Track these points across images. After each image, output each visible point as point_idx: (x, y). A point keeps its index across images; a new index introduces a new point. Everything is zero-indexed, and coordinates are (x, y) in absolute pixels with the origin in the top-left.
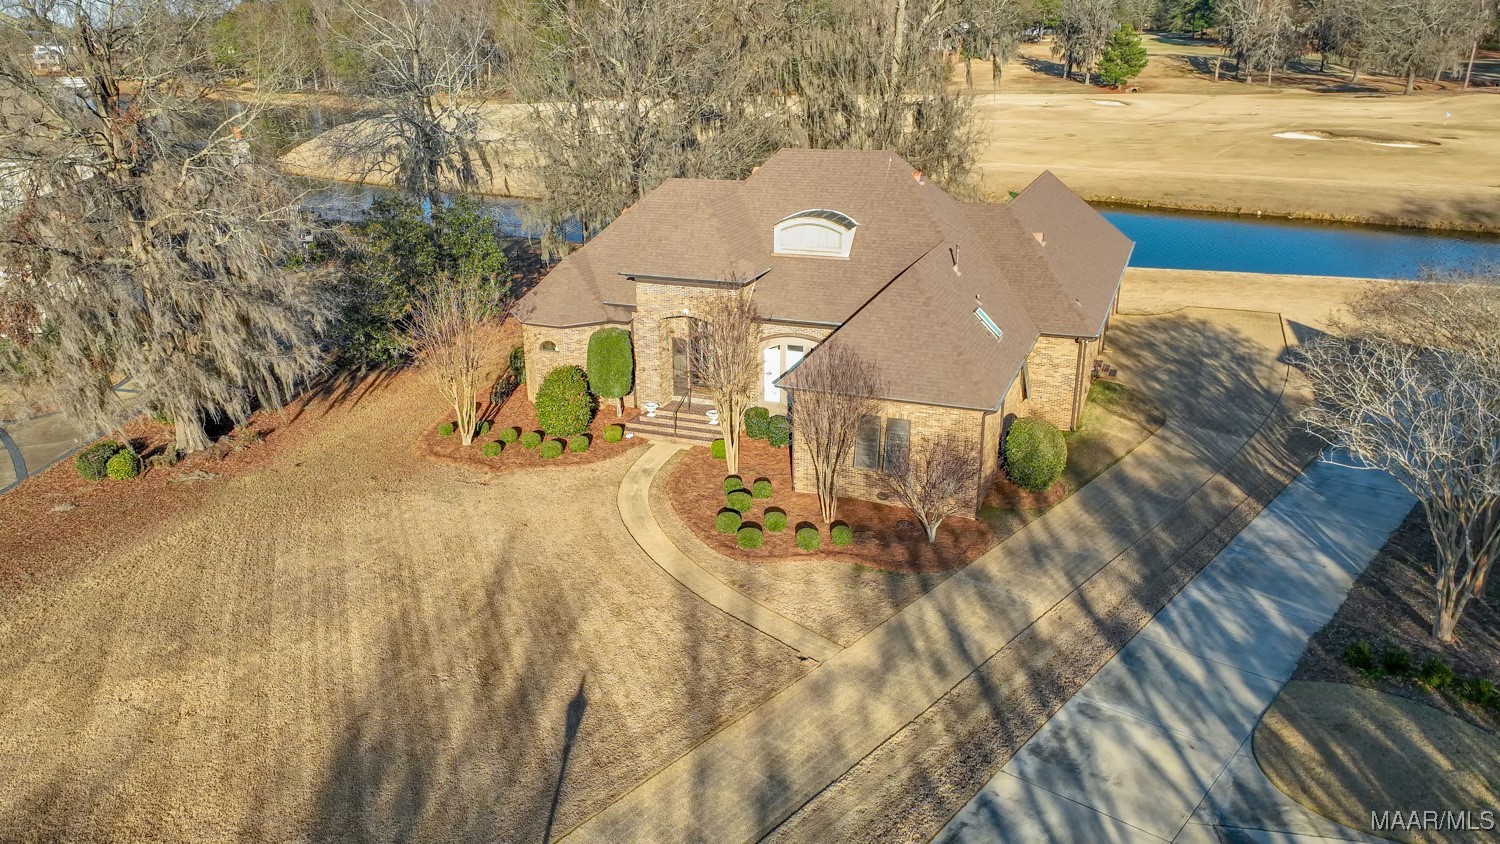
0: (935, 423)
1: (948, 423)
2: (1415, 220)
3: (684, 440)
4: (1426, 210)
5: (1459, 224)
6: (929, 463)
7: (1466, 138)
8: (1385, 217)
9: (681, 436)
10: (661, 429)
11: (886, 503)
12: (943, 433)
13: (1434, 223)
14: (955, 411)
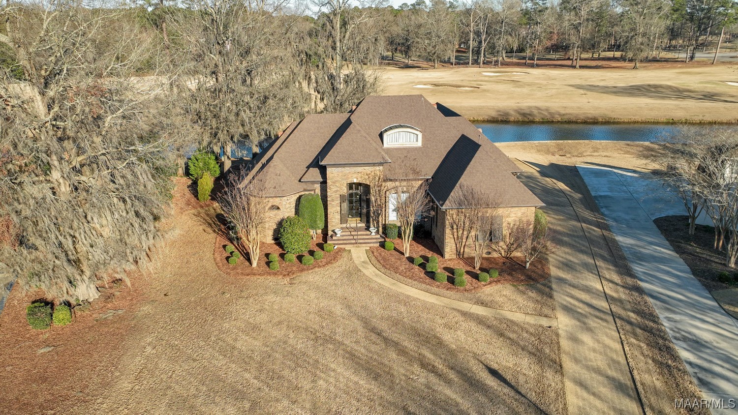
0: (514, 215)
1: (519, 214)
2: (505, 119)
3: (364, 245)
4: (507, 114)
5: (520, 118)
6: (510, 234)
7: (485, 85)
8: (493, 118)
9: (361, 243)
10: (347, 242)
11: (490, 256)
12: (517, 219)
13: (512, 119)
14: (523, 208)
